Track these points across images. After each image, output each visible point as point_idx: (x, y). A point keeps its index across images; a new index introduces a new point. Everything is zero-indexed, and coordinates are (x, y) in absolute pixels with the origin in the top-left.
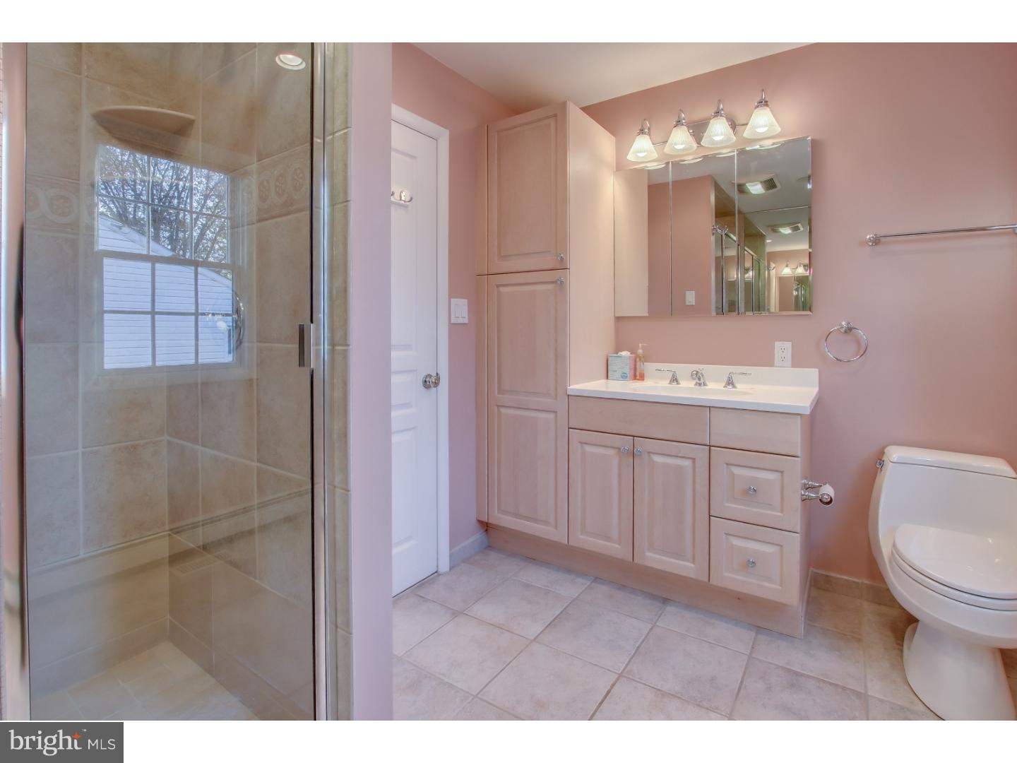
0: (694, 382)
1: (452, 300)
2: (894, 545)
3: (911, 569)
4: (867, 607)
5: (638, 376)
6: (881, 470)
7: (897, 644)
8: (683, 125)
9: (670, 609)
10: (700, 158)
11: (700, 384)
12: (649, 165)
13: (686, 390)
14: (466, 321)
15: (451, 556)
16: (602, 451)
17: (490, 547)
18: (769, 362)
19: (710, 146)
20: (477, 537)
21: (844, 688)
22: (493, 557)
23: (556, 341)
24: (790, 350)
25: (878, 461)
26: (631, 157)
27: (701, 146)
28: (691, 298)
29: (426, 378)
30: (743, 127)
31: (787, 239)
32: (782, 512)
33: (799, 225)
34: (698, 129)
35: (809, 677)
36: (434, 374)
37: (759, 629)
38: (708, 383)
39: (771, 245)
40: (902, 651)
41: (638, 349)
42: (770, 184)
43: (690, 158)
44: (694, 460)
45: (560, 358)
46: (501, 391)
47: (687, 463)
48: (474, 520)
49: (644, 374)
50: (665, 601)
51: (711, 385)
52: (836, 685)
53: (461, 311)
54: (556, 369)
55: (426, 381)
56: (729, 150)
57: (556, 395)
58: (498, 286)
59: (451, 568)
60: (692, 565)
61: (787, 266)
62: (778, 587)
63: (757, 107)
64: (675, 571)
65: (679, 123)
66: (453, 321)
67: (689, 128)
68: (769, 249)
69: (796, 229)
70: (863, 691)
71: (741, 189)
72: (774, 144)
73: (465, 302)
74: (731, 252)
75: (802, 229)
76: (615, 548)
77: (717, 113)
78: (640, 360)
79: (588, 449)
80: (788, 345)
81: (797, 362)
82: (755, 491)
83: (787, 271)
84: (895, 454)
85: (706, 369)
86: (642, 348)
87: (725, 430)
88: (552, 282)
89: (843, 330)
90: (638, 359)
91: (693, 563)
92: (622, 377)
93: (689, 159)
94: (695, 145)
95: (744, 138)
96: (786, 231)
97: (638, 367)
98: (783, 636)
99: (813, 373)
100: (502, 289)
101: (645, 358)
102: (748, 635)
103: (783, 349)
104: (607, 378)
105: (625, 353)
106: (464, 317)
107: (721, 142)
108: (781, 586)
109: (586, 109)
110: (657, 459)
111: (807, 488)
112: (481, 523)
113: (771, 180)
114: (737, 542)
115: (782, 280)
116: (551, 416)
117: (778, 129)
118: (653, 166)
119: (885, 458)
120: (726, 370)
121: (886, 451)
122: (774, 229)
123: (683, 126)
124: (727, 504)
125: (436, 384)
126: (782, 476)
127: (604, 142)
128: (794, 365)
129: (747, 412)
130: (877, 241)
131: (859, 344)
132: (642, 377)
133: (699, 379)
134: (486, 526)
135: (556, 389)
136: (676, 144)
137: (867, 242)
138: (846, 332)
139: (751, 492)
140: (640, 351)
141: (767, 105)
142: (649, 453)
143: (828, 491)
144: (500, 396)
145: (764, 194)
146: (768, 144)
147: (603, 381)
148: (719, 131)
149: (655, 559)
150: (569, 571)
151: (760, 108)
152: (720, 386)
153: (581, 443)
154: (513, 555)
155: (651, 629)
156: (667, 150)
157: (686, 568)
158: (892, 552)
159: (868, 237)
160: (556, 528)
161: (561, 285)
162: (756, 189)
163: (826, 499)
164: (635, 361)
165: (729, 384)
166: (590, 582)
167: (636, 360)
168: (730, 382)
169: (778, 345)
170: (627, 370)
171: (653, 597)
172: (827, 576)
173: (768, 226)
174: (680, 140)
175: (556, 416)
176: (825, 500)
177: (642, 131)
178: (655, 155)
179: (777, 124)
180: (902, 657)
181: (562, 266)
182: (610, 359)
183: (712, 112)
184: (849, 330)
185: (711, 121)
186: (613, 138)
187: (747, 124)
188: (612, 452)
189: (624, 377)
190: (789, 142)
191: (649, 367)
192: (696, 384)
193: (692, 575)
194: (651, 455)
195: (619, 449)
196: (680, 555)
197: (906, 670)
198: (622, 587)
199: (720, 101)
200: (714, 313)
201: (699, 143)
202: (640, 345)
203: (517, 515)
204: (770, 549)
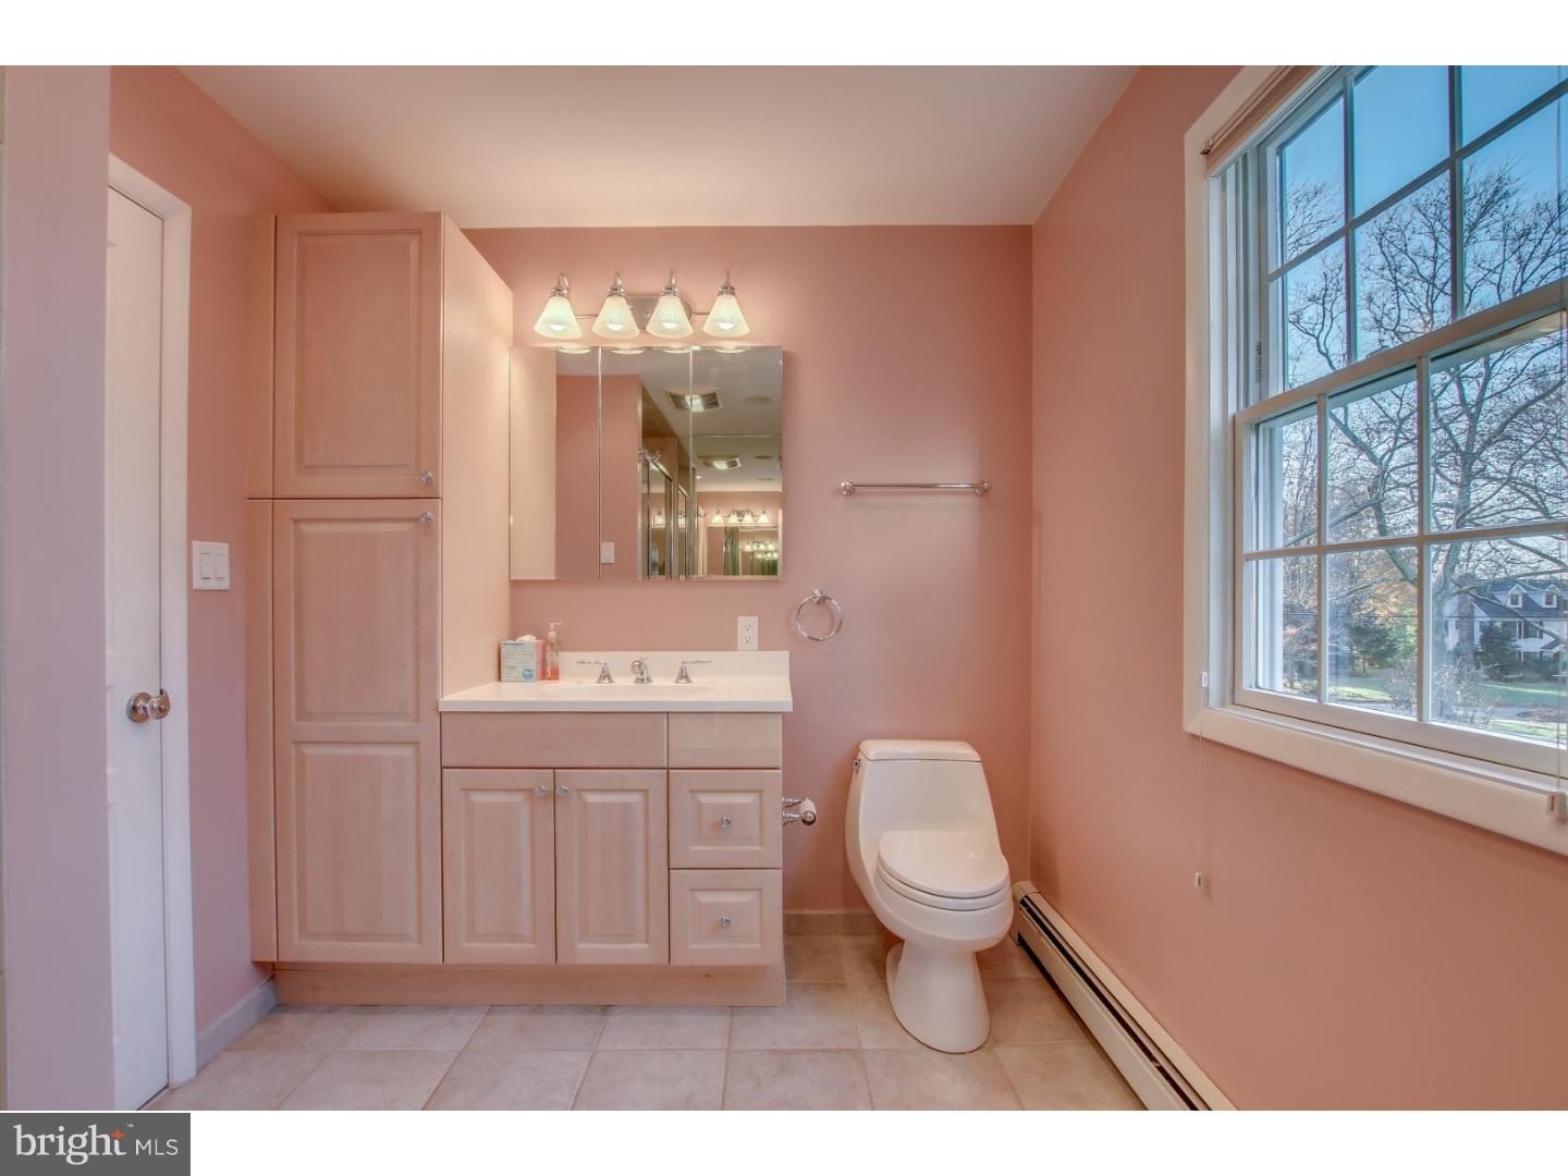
0: (634, 678)
1: (195, 543)
2: (879, 858)
3: (901, 885)
4: (844, 942)
5: (549, 673)
6: (857, 771)
7: (880, 977)
8: (620, 295)
9: (614, 1019)
10: (640, 349)
11: (642, 680)
12: (565, 345)
13: (622, 691)
14: (225, 585)
15: (200, 1046)
16: (502, 798)
17: (280, 1006)
18: (729, 644)
19: (658, 335)
20: (256, 992)
21: (838, 1051)
22: (290, 1022)
23: (417, 620)
24: (756, 626)
25: (853, 763)
26: (539, 328)
27: (647, 333)
28: (608, 552)
29: (136, 699)
30: (705, 316)
31: (721, 476)
32: (761, 845)
33: (737, 459)
34: (643, 307)
35: (799, 1051)
36: (154, 693)
37: (733, 1010)
38: (652, 678)
39: (703, 486)
40: (885, 984)
41: (549, 630)
42: (711, 400)
43: (628, 346)
44: (645, 791)
45: (425, 651)
46: (302, 714)
47: (635, 798)
48: (249, 962)
49: (558, 670)
50: (605, 1009)
51: (657, 681)
52: (829, 1050)
53: (215, 563)
54: (417, 669)
55: (134, 708)
56: (680, 346)
57: (417, 714)
58: (297, 521)
59: (201, 1069)
60: (645, 946)
61: (718, 513)
62: (759, 945)
63: (722, 293)
64: (621, 961)
65: (614, 291)
66: (198, 584)
67: (628, 302)
68: (700, 488)
69: (733, 464)
70: (856, 1047)
71: (678, 401)
72: (738, 348)
73: (224, 547)
74: (658, 489)
75: (739, 465)
76: (526, 950)
77: (669, 290)
78: (552, 648)
79: (477, 798)
80: (754, 620)
81: (764, 645)
82: (729, 822)
83: (717, 520)
84: (873, 749)
85: (652, 658)
86: (557, 629)
87: (690, 744)
88: (408, 520)
89: (816, 601)
90: (548, 648)
91: (647, 942)
92: (524, 676)
93: (625, 349)
94: (638, 331)
95: (702, 332)
96: (721, 465)
97: (548, 659)
98: (762, 1009)
99: (782, 658)
100: (305, 528)
101: (561, 645)
102: (720, 1022)
103: (748, 626)
104: (499, 679)
105: (528, 639)
106: (221, 579)
107: (672, 331)
108: (761, 943)
109: (472, 235)
110: (592, 798)
111: (788, 807)
112: (260, 966)
113: (713, 396)
114: (705, 898)
115: (711, 531)
116: (408, 751)
117: (745, 329)
118: (571, 349)
119: (861, 756)
120: (677, 658)
121: (861, 747)
122: (707, 461)
123: (620, 298)
124: (693, 848)
125: (162, 711)
126: (761, 796)
127: (497, 296)
128: (761, 648)
129: (717, 715)
130: (851, 491)
131: (832, 616)
132: (555, 675)
133: (642, 674)
134: (271, 971)
135: (417, 704)
136: (611, 322)
137: (840, 490)
138: (818, 603)
139: (723, 825)
140: (552, 634)
141: (733, 294)
142: (579, 791)
143: (809, 807)
144: (303, 724)
145: (702, 413)
146: (729, 347)
147: (494, 684)
148: (669, 316)
149: (589, 951)
150: (444, 1007)
151: (725, 295)
152: (670, 682)
153: (465, 790)
154: (334, 1008)
155: (592, 1058)
156: (597, 328)
157: (638, 951)
158: (878, 868)
159: (843, 484)
160: (420, 941)
161: (427, 528)
162: (696, 404)
163: (810, 817)
164: (544, 649)
165: (682, 677)
166: (482, 1016)
167: (546, 647)
168: (683, 676)
169: (742, 621)
170: (533, 665)
171: (587, 1009)
172: (800, 915)
173: (700, 457)
174: (616, 317)
175: (418, 750)
176: (808, 820)
177: (558, 291)
178: (577, 332)
179: (744, 322)
180: (887, 991)
181: (428, 493)
182: (504, 649)
183: (660, 286)
184: (824, 599)
185: (662, 299)
186: (511, 293)
187: (708, 314)
188: (519, 798)
189: (527, 676)
190: (758, 349)
191: (566, 659)
192: (637, 681)
193: (646, 960)
194: (583, 793)
195: (531, 791)
196: (627, 937)
197: (893, 1003)
198: (538, 1008)
199: (672, 272)
200: (640, 577)
201: (642, 325)
202: (552, 625)
203: (343, 935)
204: (747, 898)
